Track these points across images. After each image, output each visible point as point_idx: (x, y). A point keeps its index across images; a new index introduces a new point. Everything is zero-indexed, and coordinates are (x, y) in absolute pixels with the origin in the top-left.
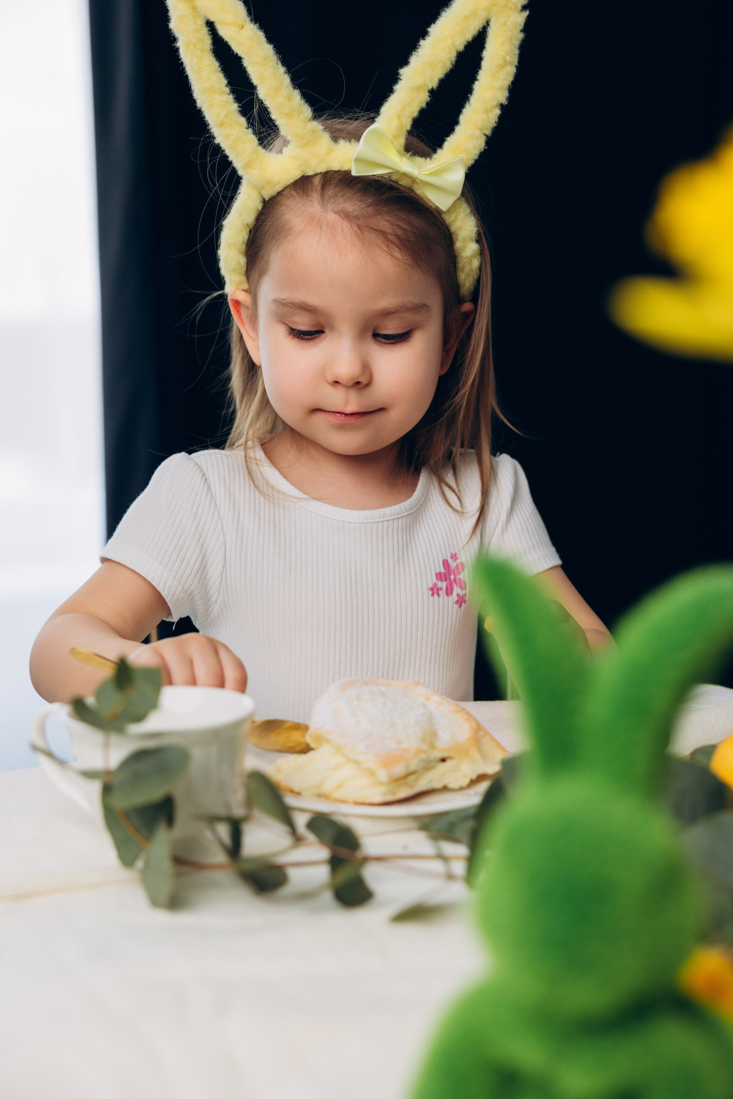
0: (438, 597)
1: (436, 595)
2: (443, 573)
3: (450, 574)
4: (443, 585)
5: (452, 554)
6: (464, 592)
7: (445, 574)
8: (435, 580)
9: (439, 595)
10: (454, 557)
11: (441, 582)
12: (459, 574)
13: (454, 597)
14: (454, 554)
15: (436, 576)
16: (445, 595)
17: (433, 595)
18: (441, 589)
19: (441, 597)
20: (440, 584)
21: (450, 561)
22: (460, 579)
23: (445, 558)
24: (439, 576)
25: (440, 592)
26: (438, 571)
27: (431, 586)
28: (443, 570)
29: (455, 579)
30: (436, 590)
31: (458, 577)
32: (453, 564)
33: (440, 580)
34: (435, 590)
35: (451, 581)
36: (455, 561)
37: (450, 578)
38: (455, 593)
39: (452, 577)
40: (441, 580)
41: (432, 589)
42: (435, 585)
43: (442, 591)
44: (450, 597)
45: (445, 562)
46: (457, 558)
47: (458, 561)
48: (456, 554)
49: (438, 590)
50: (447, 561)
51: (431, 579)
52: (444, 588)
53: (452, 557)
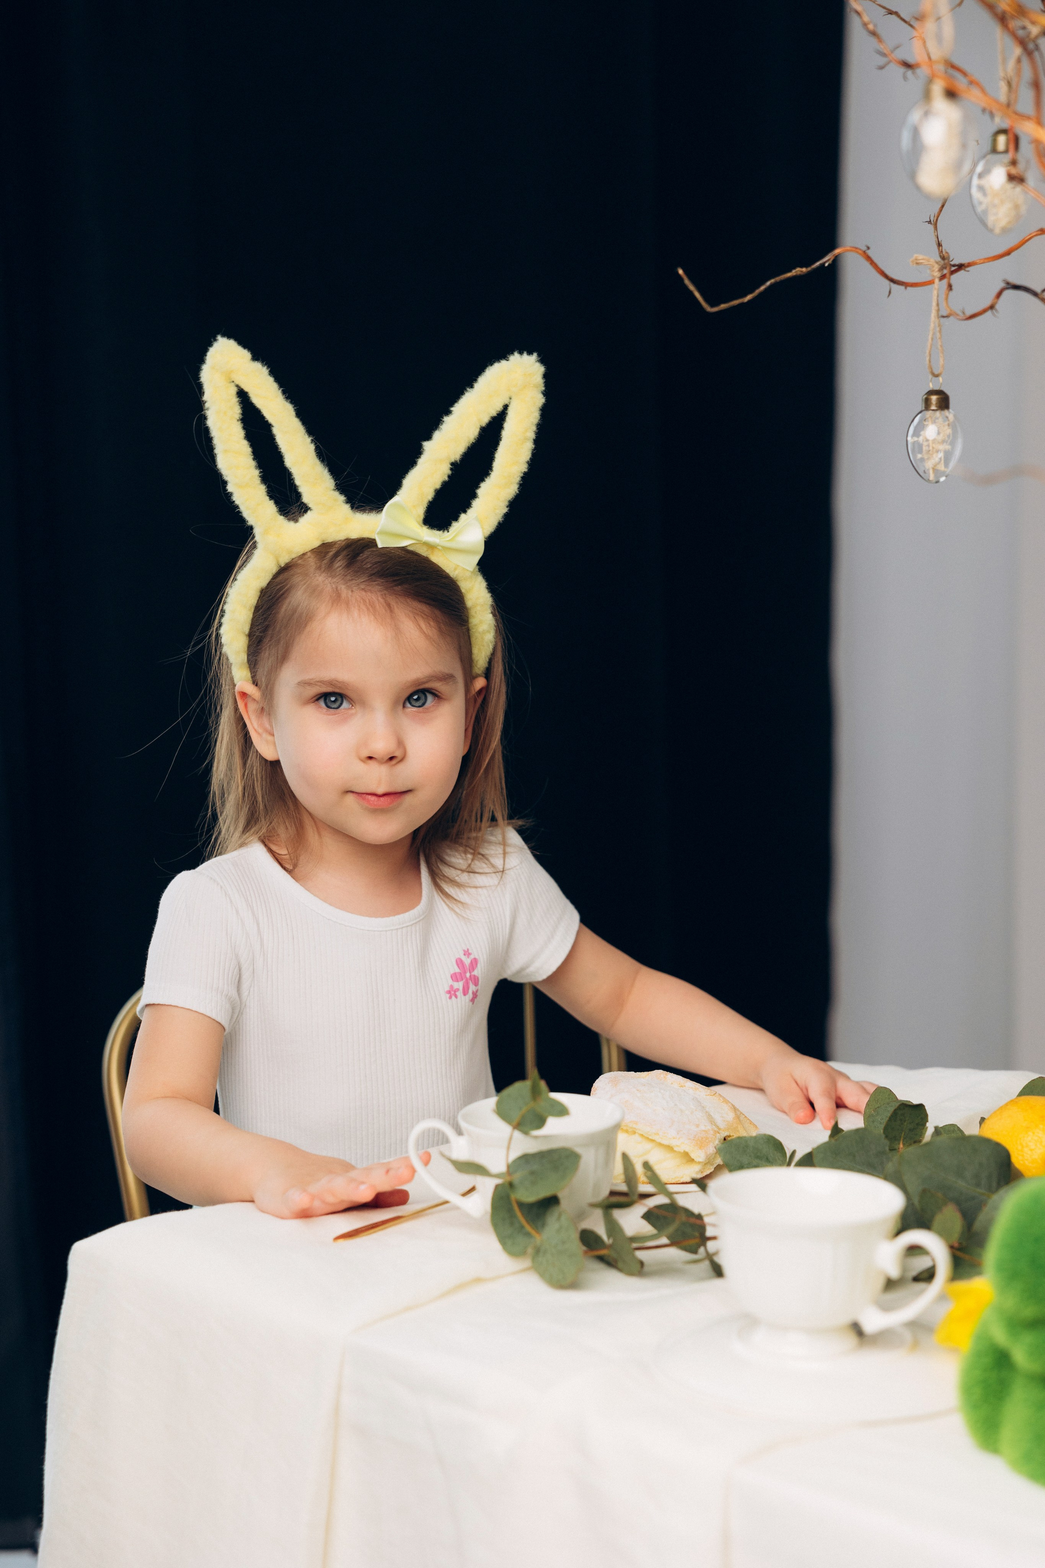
0: (455, 998)
1: (453, 997)
2: (458, 973)
3: (465, 972)
4: (459, 985)
5: (464, 951)
6: (477, 987)
7: (461, 973)
8: (450, 982)
9: (456, 997)
10: (467, 953)
11: (457, 983)
12: (473, 970)
13: (470, 994)
14: (466, 950)
15: (452, 977)
16: (462, 995)
17: (450, 998)
18: (458, 990)
19: (459, 998)
20: (456, 985)
21: (464, 958)
22: (475, 976)
23: (457, 956)
24: (455, 977)
25: (457, 993)
26: (452, 972)
27: (447, 989)
28: (457, 970)
29: (470, 976)
30: (453, 992)
31: (473, 973)
32: (467, 961)
33: (455, 981)
35: (466, 979)
36: (468, 957)
37: (466, 976)
38: (470, 992)
39: (468, 975)
40: (457, 981)
41: (449, 992)
42: (451, 986)
43: (459, 992)
44: (467, 997)
45: (458, 961)
46: (469, 954)
47: (472, 957)
48: (468, 950)
49: (455, 991)
50: (461, 959)
51: (447, 982)
52: (461, 988)
53: (465, 954)
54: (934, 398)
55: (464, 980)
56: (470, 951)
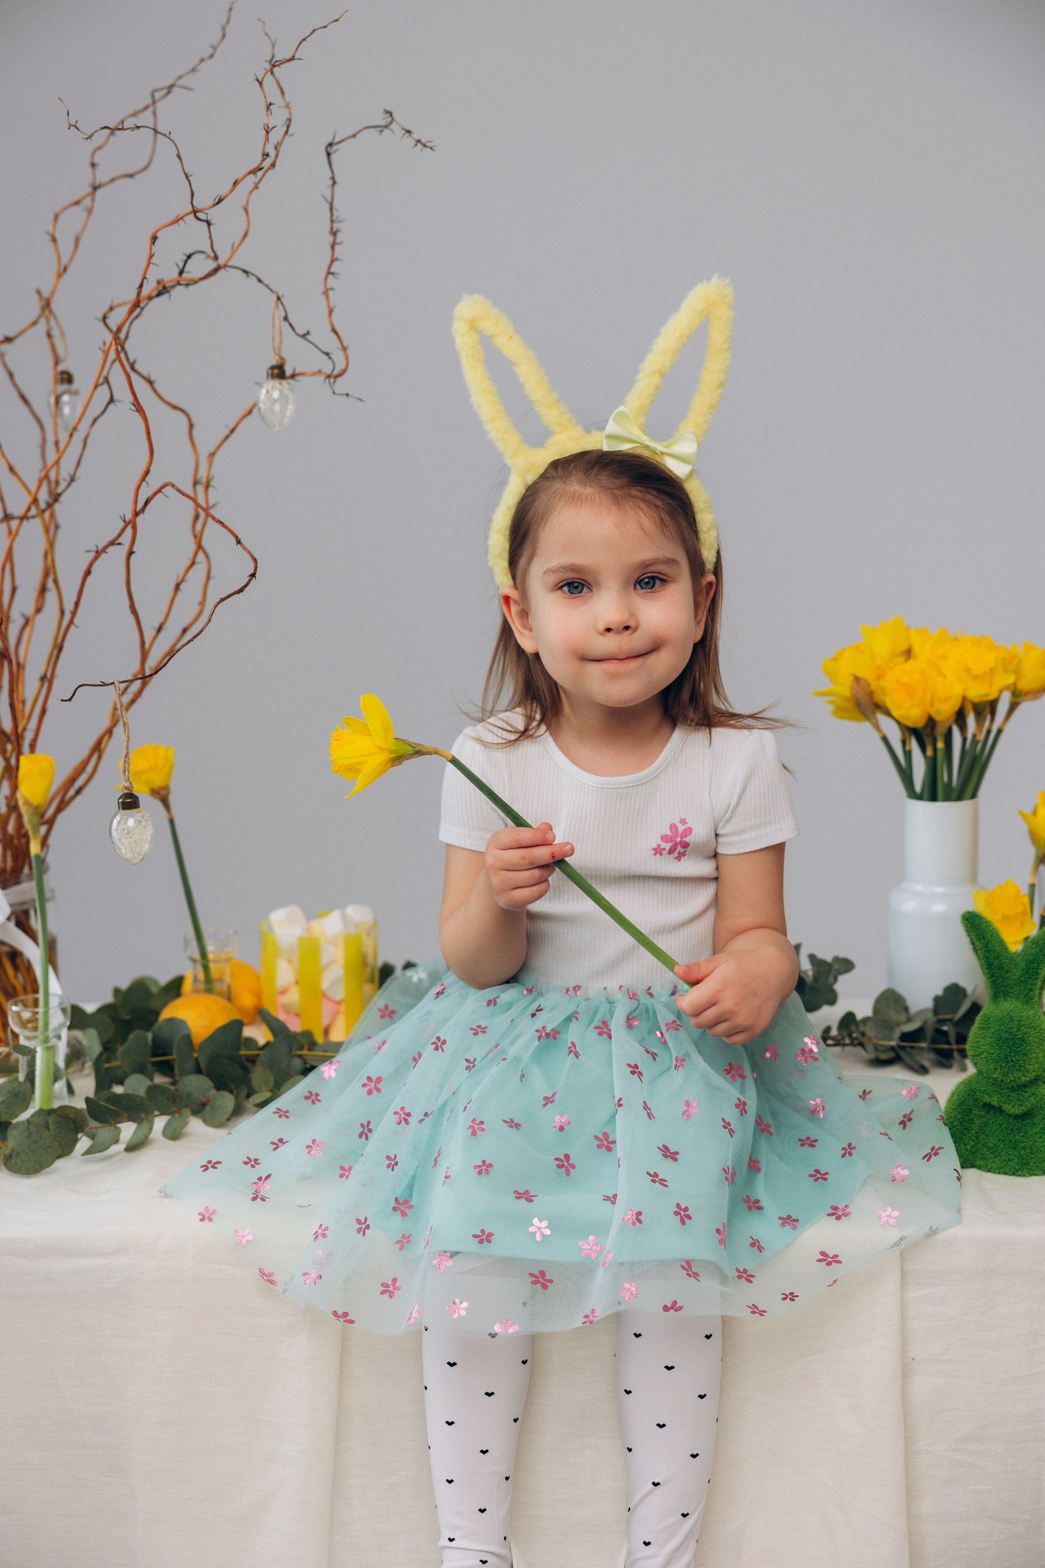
0: (660, 856)
1: (658, 855)
2: (669, 835)
3: (676, 837)
4: (667, 845)
5: (681, 819)
7: (671, 836)
8: (659, 841)
9: (661, 854)
10: (683, 821)
11: (665, 844)
12: (686, 836)
13: (677, 856)
14: (683, 819)
15: (662, 837)
16: (668, 854)
17: (655, 854)
18: (664, 849)
19: (664, 857)
20: (664, 845)
21: (678, 825)
22: (685, 841)
23: (674, 822)
24: (665, 838)
25: (663, 852)
26: (664, 833)
27: (655, 846)
28: (669, 833)
29: (680, 841)
31: (684, 839)
32: (681, 828)
33: (664, 841)
34: (658, 851)
35: (676, 841)
36: (683, 825)
38: (676, 853)
39: (678, 839)
40: (666, 842)
41: (655, 849)
42: (659, 845)
43: (665, 851)
44: (673, 857)
45: (673, 826)
46: (685, 823)
47: (686, 826)
48: (685, 819)
49: (661, 848)
50: (676, 826)
51: (655, 841)
52: (668, 849)
53: (680, 822)
55: (673, 843)
56: (686, 821)
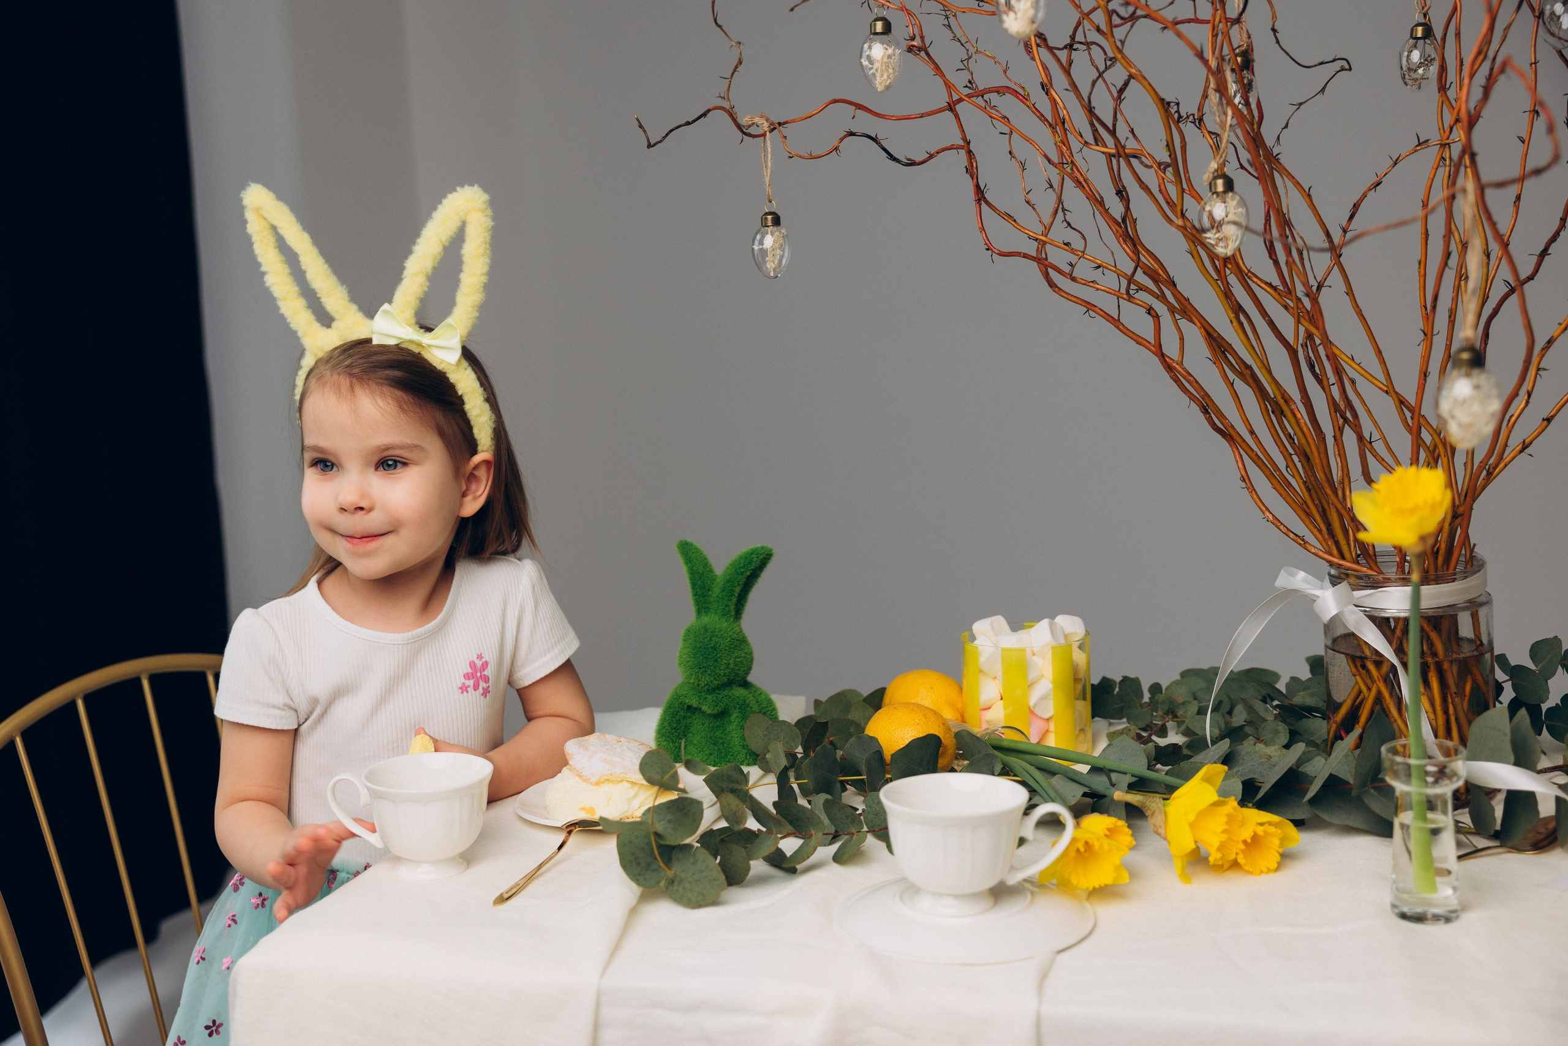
0: (466, 694)
1: (465, 692)
2: (470, 673)
3: (476, 673)
4: (471, 683)
5: (478, 655)
6: (487, 685)
7: (472, 673)
8: (463, 680)
9: (467, 692)
10: (480, 657)
11: (469, 681)
12: (484, 670)
13: (481, 690)
15: (464, 676)
16: (473, 690)
17: (462, 692)
18: (469, 686)
19: (470, 693)
20: (467, 683)
21: (477, 661)
22: (485, 675)
23: (471, 659)
24: (467, 676)
25: (468, 689)
26: (465, 672)
27: (460, 685)
28: (470, 671)
29: (481, 675)
31: (483, 673)
32: (479, 663)
33: (467, 680)
34: (464, 689)
35: (477, 678)
36: (480, 660)
37: (477, 675)
38: (481, 688)
40: (469, 679)
41: (461, 688)
42: (464, 684)
43: (470, 688)
44: (477, 692)
45: (472, 663)
46: (482, 658)
47: (484, 660)
48: (481, 654)
49: (466, 688)
50: (474, 662)
51: (460, 680)
52: (472, 685)
53: (478, 658)
54: (769, 217)
55: (475, 679)
56: (483, 656)
